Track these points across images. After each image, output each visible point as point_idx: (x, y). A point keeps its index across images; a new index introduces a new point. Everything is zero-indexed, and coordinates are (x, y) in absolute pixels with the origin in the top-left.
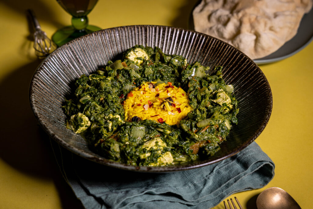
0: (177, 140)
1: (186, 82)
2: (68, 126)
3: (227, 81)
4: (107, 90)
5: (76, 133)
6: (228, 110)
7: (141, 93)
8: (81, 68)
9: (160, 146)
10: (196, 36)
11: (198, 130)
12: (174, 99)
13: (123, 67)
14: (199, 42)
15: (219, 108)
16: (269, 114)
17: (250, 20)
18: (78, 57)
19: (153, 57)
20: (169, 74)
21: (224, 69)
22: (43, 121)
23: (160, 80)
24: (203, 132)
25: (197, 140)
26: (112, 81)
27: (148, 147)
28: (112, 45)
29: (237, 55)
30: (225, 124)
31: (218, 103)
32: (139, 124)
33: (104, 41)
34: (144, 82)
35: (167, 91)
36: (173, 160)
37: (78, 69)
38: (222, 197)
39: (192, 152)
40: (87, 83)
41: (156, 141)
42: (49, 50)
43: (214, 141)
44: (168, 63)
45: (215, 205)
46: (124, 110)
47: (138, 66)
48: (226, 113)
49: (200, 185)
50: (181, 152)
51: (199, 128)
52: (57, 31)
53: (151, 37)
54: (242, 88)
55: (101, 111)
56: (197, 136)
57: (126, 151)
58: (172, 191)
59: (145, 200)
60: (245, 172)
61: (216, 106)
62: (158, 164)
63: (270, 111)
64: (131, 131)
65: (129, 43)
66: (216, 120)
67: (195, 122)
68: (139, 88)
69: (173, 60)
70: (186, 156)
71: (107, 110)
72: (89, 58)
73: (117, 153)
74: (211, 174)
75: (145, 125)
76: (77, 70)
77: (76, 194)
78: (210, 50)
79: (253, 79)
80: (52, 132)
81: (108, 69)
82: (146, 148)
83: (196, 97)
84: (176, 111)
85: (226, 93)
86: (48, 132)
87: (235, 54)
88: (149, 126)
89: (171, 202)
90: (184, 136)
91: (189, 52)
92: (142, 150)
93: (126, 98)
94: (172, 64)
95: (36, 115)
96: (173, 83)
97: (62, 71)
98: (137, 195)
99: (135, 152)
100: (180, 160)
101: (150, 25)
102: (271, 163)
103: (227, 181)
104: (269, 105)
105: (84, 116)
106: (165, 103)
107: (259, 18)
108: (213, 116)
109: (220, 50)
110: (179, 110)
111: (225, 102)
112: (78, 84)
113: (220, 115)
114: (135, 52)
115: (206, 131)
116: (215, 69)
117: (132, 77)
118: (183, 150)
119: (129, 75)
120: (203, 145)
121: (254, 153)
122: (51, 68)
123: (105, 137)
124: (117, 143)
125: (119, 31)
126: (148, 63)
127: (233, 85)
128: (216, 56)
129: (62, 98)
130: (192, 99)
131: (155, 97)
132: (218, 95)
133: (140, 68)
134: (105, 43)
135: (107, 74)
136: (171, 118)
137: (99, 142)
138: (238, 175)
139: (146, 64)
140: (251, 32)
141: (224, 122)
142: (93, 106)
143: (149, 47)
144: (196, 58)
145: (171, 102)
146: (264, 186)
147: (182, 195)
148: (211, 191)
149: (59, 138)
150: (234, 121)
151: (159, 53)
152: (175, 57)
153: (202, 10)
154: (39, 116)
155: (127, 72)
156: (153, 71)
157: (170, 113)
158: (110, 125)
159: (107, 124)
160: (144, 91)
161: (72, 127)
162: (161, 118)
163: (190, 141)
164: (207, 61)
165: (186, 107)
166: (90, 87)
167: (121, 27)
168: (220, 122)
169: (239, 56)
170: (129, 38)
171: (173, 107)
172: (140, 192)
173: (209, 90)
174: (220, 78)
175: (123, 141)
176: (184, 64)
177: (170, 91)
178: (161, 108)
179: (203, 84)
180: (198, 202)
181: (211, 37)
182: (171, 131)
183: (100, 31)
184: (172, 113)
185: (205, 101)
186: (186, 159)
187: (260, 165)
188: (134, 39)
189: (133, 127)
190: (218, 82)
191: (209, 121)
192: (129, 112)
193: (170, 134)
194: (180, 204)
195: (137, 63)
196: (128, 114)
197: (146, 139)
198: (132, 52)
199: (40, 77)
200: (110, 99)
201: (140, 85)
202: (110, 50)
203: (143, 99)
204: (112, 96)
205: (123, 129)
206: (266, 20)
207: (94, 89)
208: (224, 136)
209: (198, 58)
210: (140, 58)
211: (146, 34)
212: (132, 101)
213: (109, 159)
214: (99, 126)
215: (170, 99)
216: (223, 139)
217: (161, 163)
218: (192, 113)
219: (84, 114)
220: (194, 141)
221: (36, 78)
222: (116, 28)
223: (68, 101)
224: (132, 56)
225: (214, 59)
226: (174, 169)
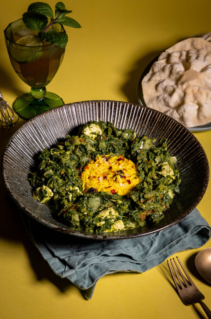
0: (127, 208)
1: (135, 154)
2: (34, 197)
3: (171, 152)
4: (67, 165)
5: (41, 203)
6: (171, 181)
7: (96, 166)
8: (43, 141)
9: (113, 216)
10: (143, 110)
11: (145, 200)
12: (124, 171)
13: (79, 143)
14: (146, 116)
15: (163, 180)
16: (206, 186)
17: (193, 91)
18: (39, 132)
19: (106, 131)
20: (120, 147)
21: (169, 141)
22: (14, 196)
23: (112, 153)
24: (150, 202)
25: (144, 210)
26: (70, 154)
27: (103, 217)
28: (69, 120)
29: (180, 129)
30: (168, 194)
31: (163, 175)
32: (95, 195)
33: (63, 116)
34: (98, 156)
35: (118, 164)
36: (124, 226)
37: (41, 143)
38: (166, 256)
39: (140, 219)
40: (49, 157)
41: (110, 211)
42: (12, 120)
43: (159, 210)
44: (119, 137)
45: (160, 263)
46: (82, 181)
47: (93, 140)
48: (170, 183)
49: (148, 246)
50: (131, 220)
51: (146, 199)
52: (17, 99)
53: (104, 111)
54: (184, 160)
55: (62, 184)
56: (144, 206)
57: (85, 221)
58: (124, 253)
59: (101, 261)
60: (186, 235)
61: (161, 177)
62: (112, 230)
63: (207, 184)
64: (88, 202)
65: (85, 117)
66: (161, 192)
67: (143, 194)
68: (94, 161)
69: (124, 134)
70: (135, 223)
71: (67, 183)
72: (50, 133)
73: (77, 222)
74: (157, 236)
75: (100, 197)
76: (39, 144)
77: (44, 256)
78: (156, 123)
79: (194, 152)
80: (23, 206)
81: (67, 144)
82: (102, 217)
83: (143, 169)
84: (126, 182)
85: (169, 166)
86: (20, 206)
87: (178, 128)
88: (104, 197)
89: (122, 262)
90: (134, 206)
91: (137, 125)
92: (98, 219)
93: (83, 170)
94: (122, 137)
95: (8, 190)
96: (123, 155)
97: (27, 146)
98: (95, 257)
99: (92, 222)
100: (130, 226)
101: (103, 101)
102: (208, 227)
103: (170, 243)
104: (206, 178)
105: (48, 188)
106: (117, 176)
107: (201, 90)
108: (158, 188)
109: (165, 124)
110: (129, 182)
111: (169, 174)
112: (41, 158)
113: (165, 186)
114: (90, 128)
115: (152, 201)
116: (161, 141)
117: (88, 151)
118: (132, 218)
119: (86, 149)
120: (149, 214)
121: (193, 218)
122: (18, 144)
123: (66, 207)
124: (77, 214)
125: (75, 107)
126: (102, 138)
127: (176, 156)
128: (161, 129)
129: (28, 171)
130: (140, 171)
131: (109, 169)
132: (162, 168)
133: (94, 142)
134: (63, 118)
135: (66, 149)
136: (122, 189)
137: (61, 212)
138: (179, 237)
139: (100, 139)
140: (194, 102)
141: (167, 192)
142: (55, 179)
143: (102, 122)
144: (144, 130)
145: (122, 175)
146: (202, 245)
147: (132, 256)
148: (157, 252)
149: (29, 211)
150: (176, 191)
151: (111, 127)
152: (125, 131)
153: (149, 80)
154: (11, 191)
155: (84, 147)
156: (106, 144)
157: (121, 184)
158: (71, 196)
159: (68, 196)
160: (99, 163)
161: (38, 197)
162: (114, 190)
163: (138, 210)
164: (153, 133)
165: (135, 179)
166: (52, 162)
167: (77, 103)
168: (164, 192)
169: (181, 130)
170: (84, 112)
171: (124, 179)
172: (97, 254)
173: (155, 162)
174: (165, 150)
175: (82, 211)
176: (133, 137)
177: (121, 164)
178: (113, 180)
179: (150, 157)
180: (146, 261)
181: (157, 112)
182: (123, 201)
183: (58, 107)
184: (123, 184)
185: (151, 173)
186: (136, 226)
187: (198, 229)
188: (88, 113)
189: (90, 199)
190: (163, 154)
191: (154, 193)
192: (86, 183)
193: (121, 203)
194: (130, 263)
195: (92, 137)
196: (85, 185)
197: (101, 209)
198: (87, 128)
199: (8, 153)
200: (70, 173)
201: (95, 158)
202: (67, 124)
203: (98, 171)
204: (71, 171)
205: (82, 200)
206: (208, 91)
207: (56, 164)
208: (168, 205)
209: (146, 130)
210: (94, 133)
211: (99, 108)
212: (89, 174)
213: (71, 227)
214: (61, 196)
215: (121, 171)
216: (166, 207)
217: (114, 230)
218: (140, 185)
219: (48, 187)
220: (142, 210)
221: (5, 155)
222: (73, 103)
223: (33, 174)
224: (87, 132)
225: (160, 132)
226: (125, 237)
